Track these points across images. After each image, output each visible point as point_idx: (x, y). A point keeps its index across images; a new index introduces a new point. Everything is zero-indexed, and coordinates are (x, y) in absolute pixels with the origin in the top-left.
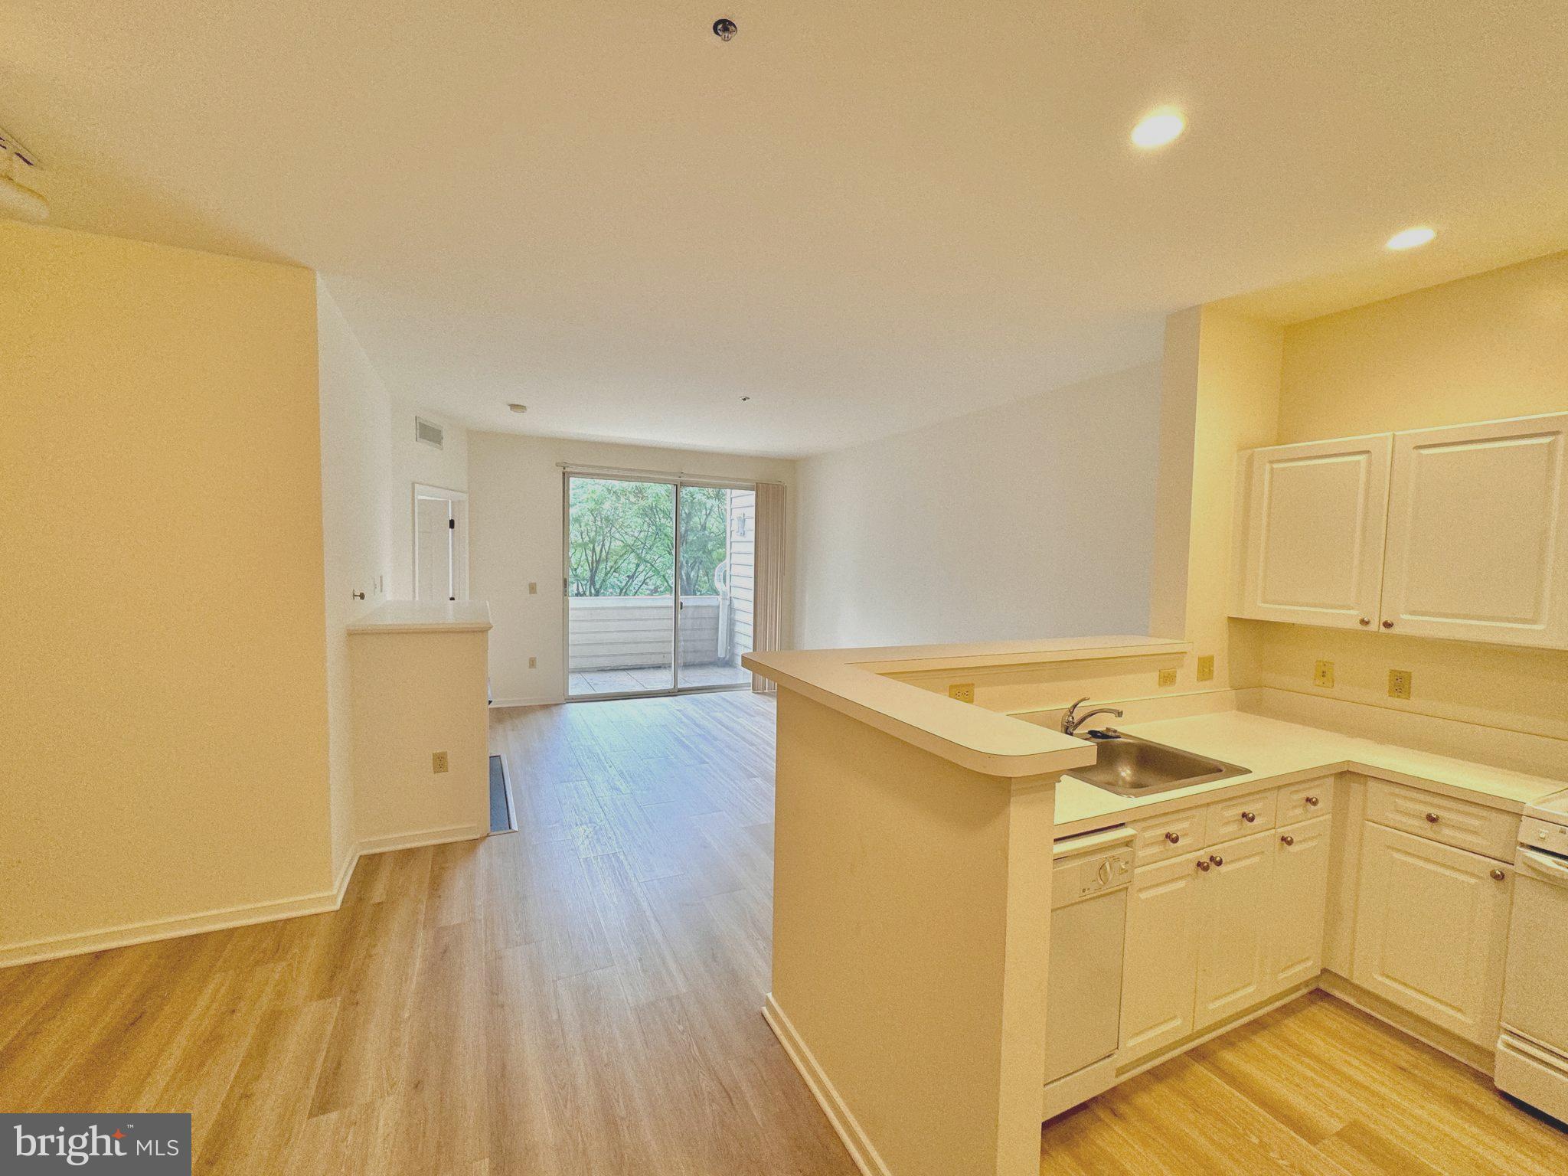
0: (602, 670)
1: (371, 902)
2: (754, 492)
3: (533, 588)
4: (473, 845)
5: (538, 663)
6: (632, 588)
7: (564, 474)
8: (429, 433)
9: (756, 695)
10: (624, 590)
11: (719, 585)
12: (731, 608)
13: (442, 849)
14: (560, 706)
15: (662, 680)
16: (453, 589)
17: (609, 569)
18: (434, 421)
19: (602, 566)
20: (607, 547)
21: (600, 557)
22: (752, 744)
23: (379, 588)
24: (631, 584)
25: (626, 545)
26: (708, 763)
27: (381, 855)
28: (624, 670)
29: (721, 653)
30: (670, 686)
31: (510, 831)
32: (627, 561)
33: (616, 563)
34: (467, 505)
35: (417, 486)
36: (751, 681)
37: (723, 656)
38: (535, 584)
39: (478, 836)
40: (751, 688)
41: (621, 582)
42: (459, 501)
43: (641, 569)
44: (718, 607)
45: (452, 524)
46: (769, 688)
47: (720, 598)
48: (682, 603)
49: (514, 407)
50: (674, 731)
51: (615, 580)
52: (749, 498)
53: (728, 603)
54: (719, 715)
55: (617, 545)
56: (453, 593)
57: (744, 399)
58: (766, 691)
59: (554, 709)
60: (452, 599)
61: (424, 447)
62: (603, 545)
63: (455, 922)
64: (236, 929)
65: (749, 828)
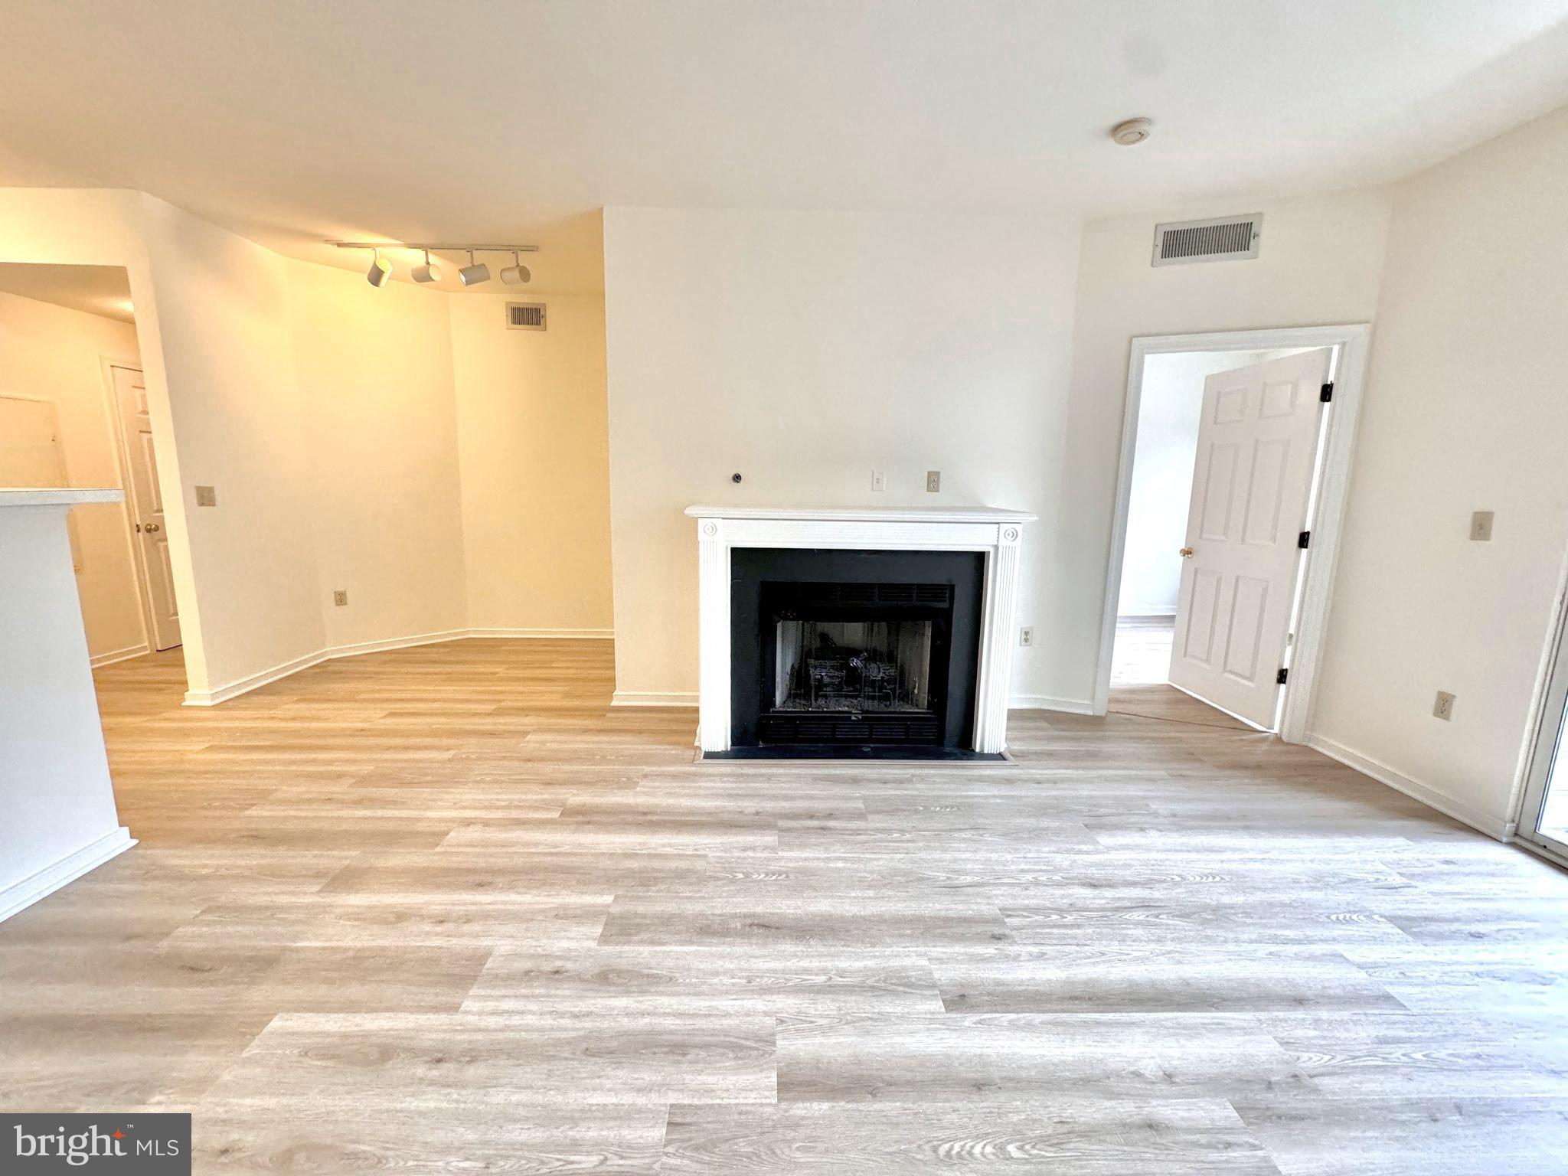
5: (1456, 711)
35: (1140, 341)
65: (479, 959)
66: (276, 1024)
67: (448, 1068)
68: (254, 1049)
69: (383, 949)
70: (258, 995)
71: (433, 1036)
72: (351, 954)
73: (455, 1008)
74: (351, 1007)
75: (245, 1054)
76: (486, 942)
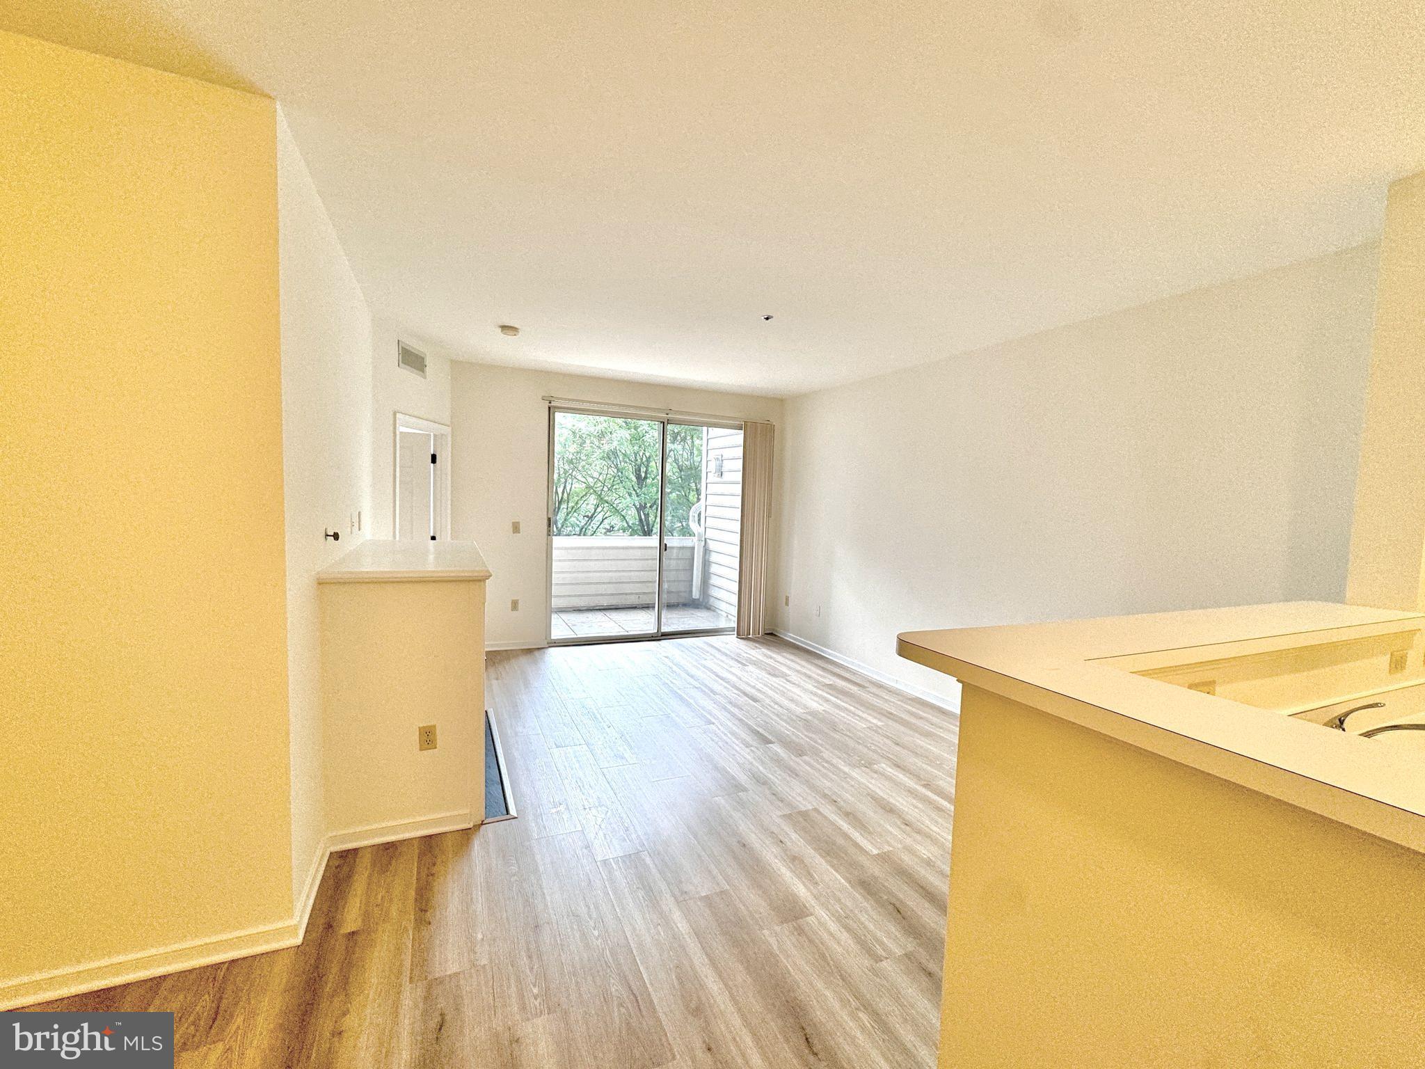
0: (579, 610)
1: (342, 932)
2: (743, 432)
3: (516, 528)
4: (466, 836)
5: (520, 606)
6: (590, 527)
7: (549, 408)
8: (412, 359)
9: (742, 641)
10: (584, 530)
11: (694, 526)
12: (706, 551)
13: (430, 844)
14: (543, 650)
15: (643, 622)
16: (434, 527)
17: (570, 510)
18: (416, 346)
19: (564, 506)
20: (568, 488)
21: (562, 498)
22: (755, 700)
23: (356, 525)
24: (590, 523)
25: (589, 487)
26: (713, 724)
27: (356, 850)
28: (600, 610)
29: (696, 594)
30: (651, 629)
31: (508, 817)
32: (586, 502)
33: (577, 503)
34: (450, 439)
35: (398, 415)
36: (735, 625)
37: (697, 597)
38: (518, 523)
39: (471, 825)
40: (736, 633)
41: (580, 522)
42: (442, 435)
43: (599, 509)
44: (693, 548)
45: (434, 459)
46: (754, 633)
47: (695, 539)
48: (666, 545)
49: (504, 328)
50: (667, 681)
51: (575, 519)
52: (738, 437)
53: (703, 543)
54: (709, 664)
55: (578, 487)
56: (434, 532)
57: (767, 319)
58: (750, 636)
59: (536, 653)
60: (433, 538)
61: (408, 374)
62: (565, 487)
63: (452, 968)
64: (163, 978)
65: (788, 817)
66: (875, 852)
67: (835, 798)
68: (887, 848)
69: (815, 849)
70: (876, 870)
71: (830, 808)
72: (829, 858)
73: (816, 810)
74: (846, 836)
75: (891, 849)
76: (778, 820)
